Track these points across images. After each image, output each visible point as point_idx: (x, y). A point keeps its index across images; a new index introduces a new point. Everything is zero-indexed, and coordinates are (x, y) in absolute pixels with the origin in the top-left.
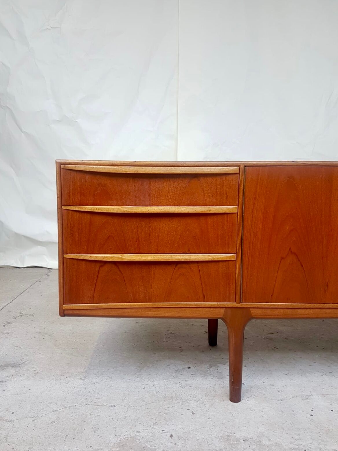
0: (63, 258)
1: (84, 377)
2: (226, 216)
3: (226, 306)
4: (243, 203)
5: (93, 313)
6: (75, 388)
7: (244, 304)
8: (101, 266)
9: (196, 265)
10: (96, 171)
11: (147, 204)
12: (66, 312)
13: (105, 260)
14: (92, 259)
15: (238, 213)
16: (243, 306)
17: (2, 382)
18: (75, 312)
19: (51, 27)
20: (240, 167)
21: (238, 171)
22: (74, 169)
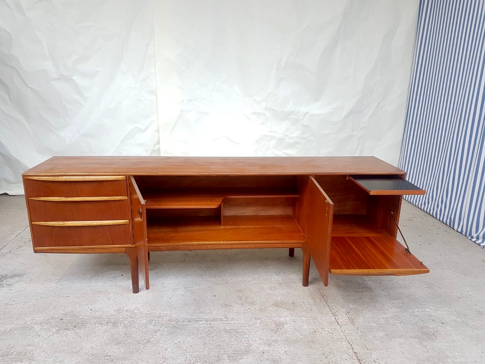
0: (32, 224)
1: (58, 282)
2: (121, 201)
3: (125, 247)
4: (130, 195)
5: (52, 251)
6: (51, 288)
8: (53, 228)
10: (43, 180)
11: (75, 196)
12: (37, 251)
13: (54, 225)
14: (47, 224)
15: (128, 199)
18: (43, 251)
20: (126, 176)
21: (125, 179)
22: (31, 179)
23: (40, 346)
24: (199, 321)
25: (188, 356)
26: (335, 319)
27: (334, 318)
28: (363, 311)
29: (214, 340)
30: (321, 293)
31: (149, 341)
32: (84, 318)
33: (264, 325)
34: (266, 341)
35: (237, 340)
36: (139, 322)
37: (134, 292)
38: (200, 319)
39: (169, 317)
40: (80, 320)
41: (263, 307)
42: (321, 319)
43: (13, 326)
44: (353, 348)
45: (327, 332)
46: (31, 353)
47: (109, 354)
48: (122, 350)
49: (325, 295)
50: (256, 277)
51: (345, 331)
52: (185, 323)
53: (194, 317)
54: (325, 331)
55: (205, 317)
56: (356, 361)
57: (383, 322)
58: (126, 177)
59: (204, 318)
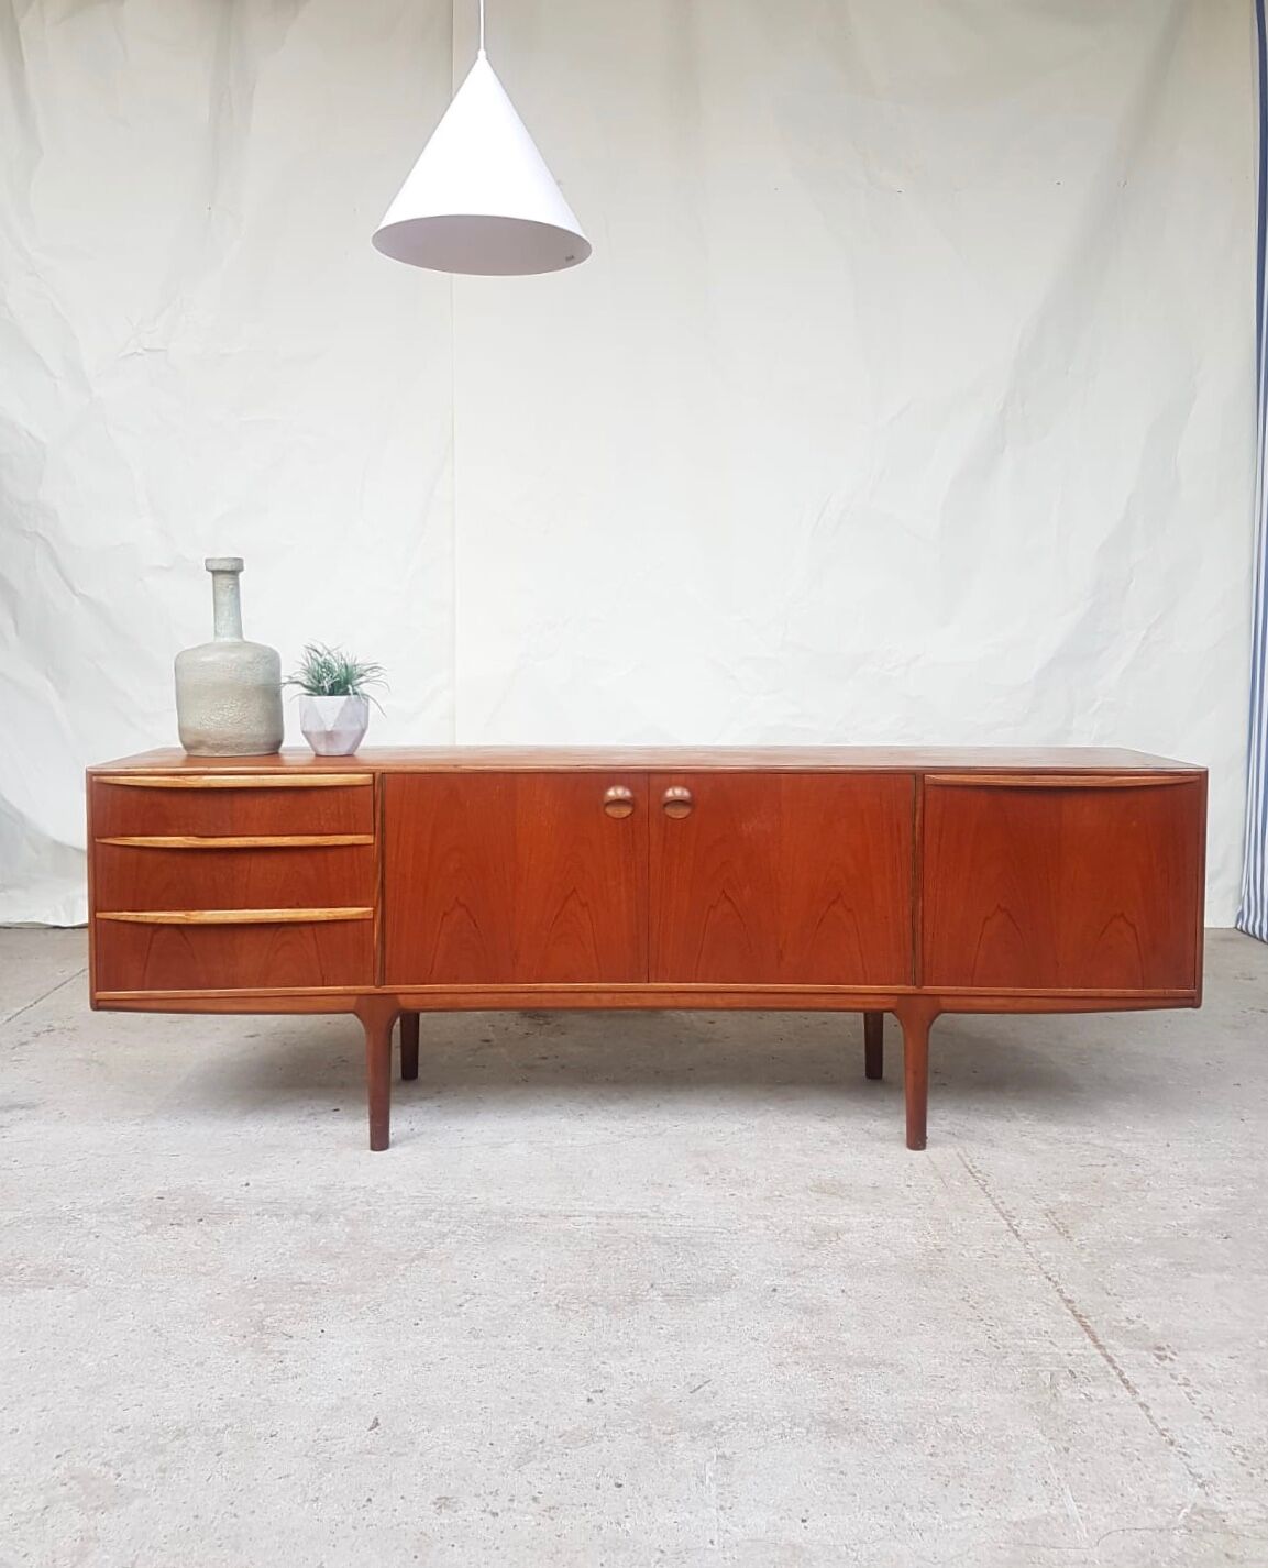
0: (96, 919)
2: (355, 849)
3: (359, 992)
4: (383, 830)
5: (145, 1004)
7: (387, 989)
8: (156, 932)
9: (311, 927)
12: (101, 1004)
13: (160, 921)
14: (140, 920)
15: (374, 845)
16: (385, 992)
17: (2, 1127)
18: (118, 1004)
19: (146, 350)
20: (374, 774)
21: (371, 782)
22: (112, 782)
23: (102, 1258)
24: (574, 1216)
25: (542, 1291)
26: (1009, 1224)
27: (1004, 1222)
28: (1104, 1210)
29: (619, 1259)
30: (967, 1167)
31: (421, 1255)
32: (227, 1201)
33: (777, 1232)
34: (784, 1265)
35: (691, 1261)
36: (391, 1213)
37: (373, 1148)
38: (577, 1213)
39: (482, 1206)
40: (215, 1206)
41: (777, 1193)
42: (961, 1224)
43: (19, 1214)
44: (1060, 1292)
45: (979, 1253)
46: (76, 1271)
47: (304, 1280)
48: (344, 1272)
49: (979, 1172)
50: (756, 1122)
51: (1040, 1252)
52: (533, 1220)
53: (559, 1208)
54: (975, 1250)
55: (592, 1209)
56: (1071, 1317)
57: (1165, 1236)
58: (374, 777)
59: (591, 1212)
